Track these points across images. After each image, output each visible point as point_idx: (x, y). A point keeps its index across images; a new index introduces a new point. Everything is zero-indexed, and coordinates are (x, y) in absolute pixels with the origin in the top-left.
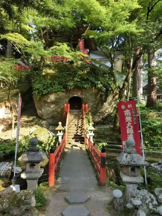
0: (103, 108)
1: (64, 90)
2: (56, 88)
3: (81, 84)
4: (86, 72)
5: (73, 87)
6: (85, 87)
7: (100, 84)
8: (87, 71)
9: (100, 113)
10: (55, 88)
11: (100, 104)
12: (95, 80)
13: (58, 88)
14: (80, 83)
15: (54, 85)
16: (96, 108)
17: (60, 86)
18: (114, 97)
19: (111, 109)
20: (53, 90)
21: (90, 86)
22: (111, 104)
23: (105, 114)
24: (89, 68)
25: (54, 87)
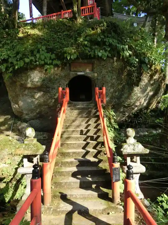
0: (132, 97)
1: (59, 63)
2: (43, 57)
3: (91, 51)
4: (99, 30)
5: (75, 56)
6: (100, 54)
7: (128, 51)
8: (101, 30)
9: (125, 107)
10: (40, 58)
11: (126, 91)
12: (118, 43)
13: (45, 58)
14: (88, 49)
15: (38, 52)
16: (119, 98)
17: (49, 55)
18: (151, 76)
19: (145, 100)
20: (36, 62)
21: (110, 55)
22: (146, 90)
23: (133, 109)
24: (105, 24)
25: (38, 56)
